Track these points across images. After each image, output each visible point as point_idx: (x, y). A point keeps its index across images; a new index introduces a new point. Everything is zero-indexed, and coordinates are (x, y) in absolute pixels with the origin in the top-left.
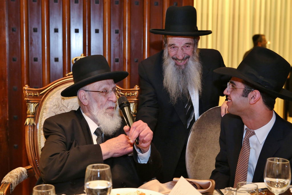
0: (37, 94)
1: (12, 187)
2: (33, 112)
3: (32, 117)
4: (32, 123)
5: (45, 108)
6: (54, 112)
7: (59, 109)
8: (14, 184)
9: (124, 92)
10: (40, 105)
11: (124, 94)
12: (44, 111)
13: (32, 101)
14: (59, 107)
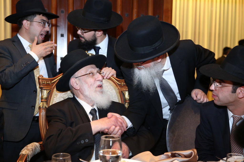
0: (49, 83)
1: (28, 158)
2: (46, 97)
3: (45, 101)
4: (45, 106)
5: (56, 94)
6: (63, 98)
7: (67, 95)
8: (30, 156)
9: (120, 82)
10: (51, 91)
11: (120, 84)
12: (55, 97)
13: (45, 88)
14: (67, 94)
